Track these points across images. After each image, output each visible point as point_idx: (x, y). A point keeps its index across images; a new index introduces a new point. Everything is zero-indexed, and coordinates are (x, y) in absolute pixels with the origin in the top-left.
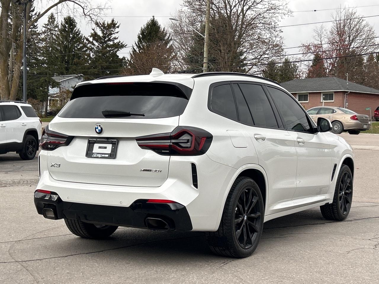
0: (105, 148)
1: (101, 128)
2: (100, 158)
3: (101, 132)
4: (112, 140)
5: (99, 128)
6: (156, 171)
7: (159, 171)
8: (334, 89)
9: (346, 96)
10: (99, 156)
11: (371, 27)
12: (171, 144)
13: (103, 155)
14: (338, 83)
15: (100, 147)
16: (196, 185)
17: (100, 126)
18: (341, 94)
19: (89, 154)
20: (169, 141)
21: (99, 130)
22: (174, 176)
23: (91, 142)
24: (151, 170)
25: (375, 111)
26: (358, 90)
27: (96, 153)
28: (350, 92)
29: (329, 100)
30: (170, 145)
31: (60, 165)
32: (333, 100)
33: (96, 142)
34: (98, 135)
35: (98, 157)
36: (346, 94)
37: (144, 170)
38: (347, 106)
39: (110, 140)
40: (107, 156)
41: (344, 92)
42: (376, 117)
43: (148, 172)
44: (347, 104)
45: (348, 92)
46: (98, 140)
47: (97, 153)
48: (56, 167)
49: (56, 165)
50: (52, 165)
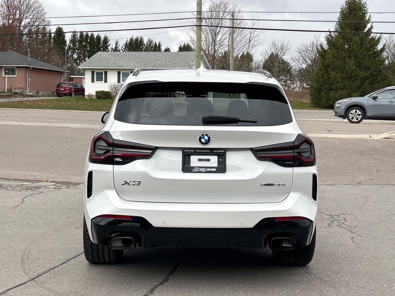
0: (209, 160)
1: (209, 138)
2: (204, 172)
3: (208, 142)
4: (218, 151)
5: (206, 138)
6: (280, 184)
7: (282, 185)
8: (16, 63)
9: (29, 72)
10: (203, 170)
11: (40, 4)
12: (296, 154)
13: (208, 170)
14: (19, 57)
15: (200, 160)
16: (315, 197)
17: (207, 135)
18: (24, 69)
19: (187, 168)
20: (292, 151)
21: (206, 140)
22: (297, 190)
23: (187, 154)
24: (273, 184)
25: (56, 87)
26: (39, 65)
27: (197, 167)
28: (32, 67)
29: (11, 75)
30: (294, 156)
31: (140, 182)
32: (15, 75)
33: (194, 153)
34: (202, 146)
35: (201, 172)
36: (29, 70)
37: (266, 185)
38: (29, 82)
39: (215, 151)
40: (215, 170)
41: (27, 68)
42: (57, 93)
43: (270, 186)
44: (30, 79)
45: (31, 67)
46: (197, 151)
47: (199, 167)
48: (133, 185)
49: (134, 183)
50: (124, 183)
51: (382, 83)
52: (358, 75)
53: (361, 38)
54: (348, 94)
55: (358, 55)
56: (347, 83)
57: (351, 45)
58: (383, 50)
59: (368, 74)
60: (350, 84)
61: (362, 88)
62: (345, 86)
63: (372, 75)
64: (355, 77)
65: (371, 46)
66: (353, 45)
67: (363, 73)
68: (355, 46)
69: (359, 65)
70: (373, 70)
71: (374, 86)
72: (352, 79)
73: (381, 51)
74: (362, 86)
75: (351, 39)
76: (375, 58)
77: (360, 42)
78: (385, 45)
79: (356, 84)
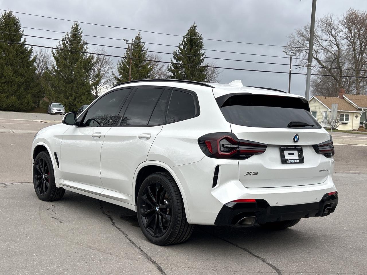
0: (293, 154)
1: (299, 138)
3: (298, 140)
7: (327, 170)
10: (293, 161)
13: (295, 161)
15: (289, 154)
19: (284, 160)
23: (282, 150)
24: (324, 170)
27: (289, 159)
35: (292, 163)
39: (297, 147)
46: (288, 147)
47: (291, 159)
48: (253, 175)
49: (254, 174)
50: (247, 173)
51: (34, 89)
52: (15, 81)
53: (16, 49)
54: (6, 97)
55: (14, 64)
56: (6, 87)
57: (7, 55)
58: (34, 60)
59: (23, 80)
60: (8, 88)
61: (19, 92)
62: (4, 90)
63: (26, 81)
64: (12, 82)
65: (25, 56)
66: (9, 55)
67: (19, 79)
68: (11, 55)
69: (16, 72)
70: (27, 77)
71: (28, 91)
72: (10, 84)
73: (33, 62)
74: (18, 90)
75: (8, 50)
76: (28, 67)
77: (16, 52)
78: (35, 57)
79: (14, 89)
